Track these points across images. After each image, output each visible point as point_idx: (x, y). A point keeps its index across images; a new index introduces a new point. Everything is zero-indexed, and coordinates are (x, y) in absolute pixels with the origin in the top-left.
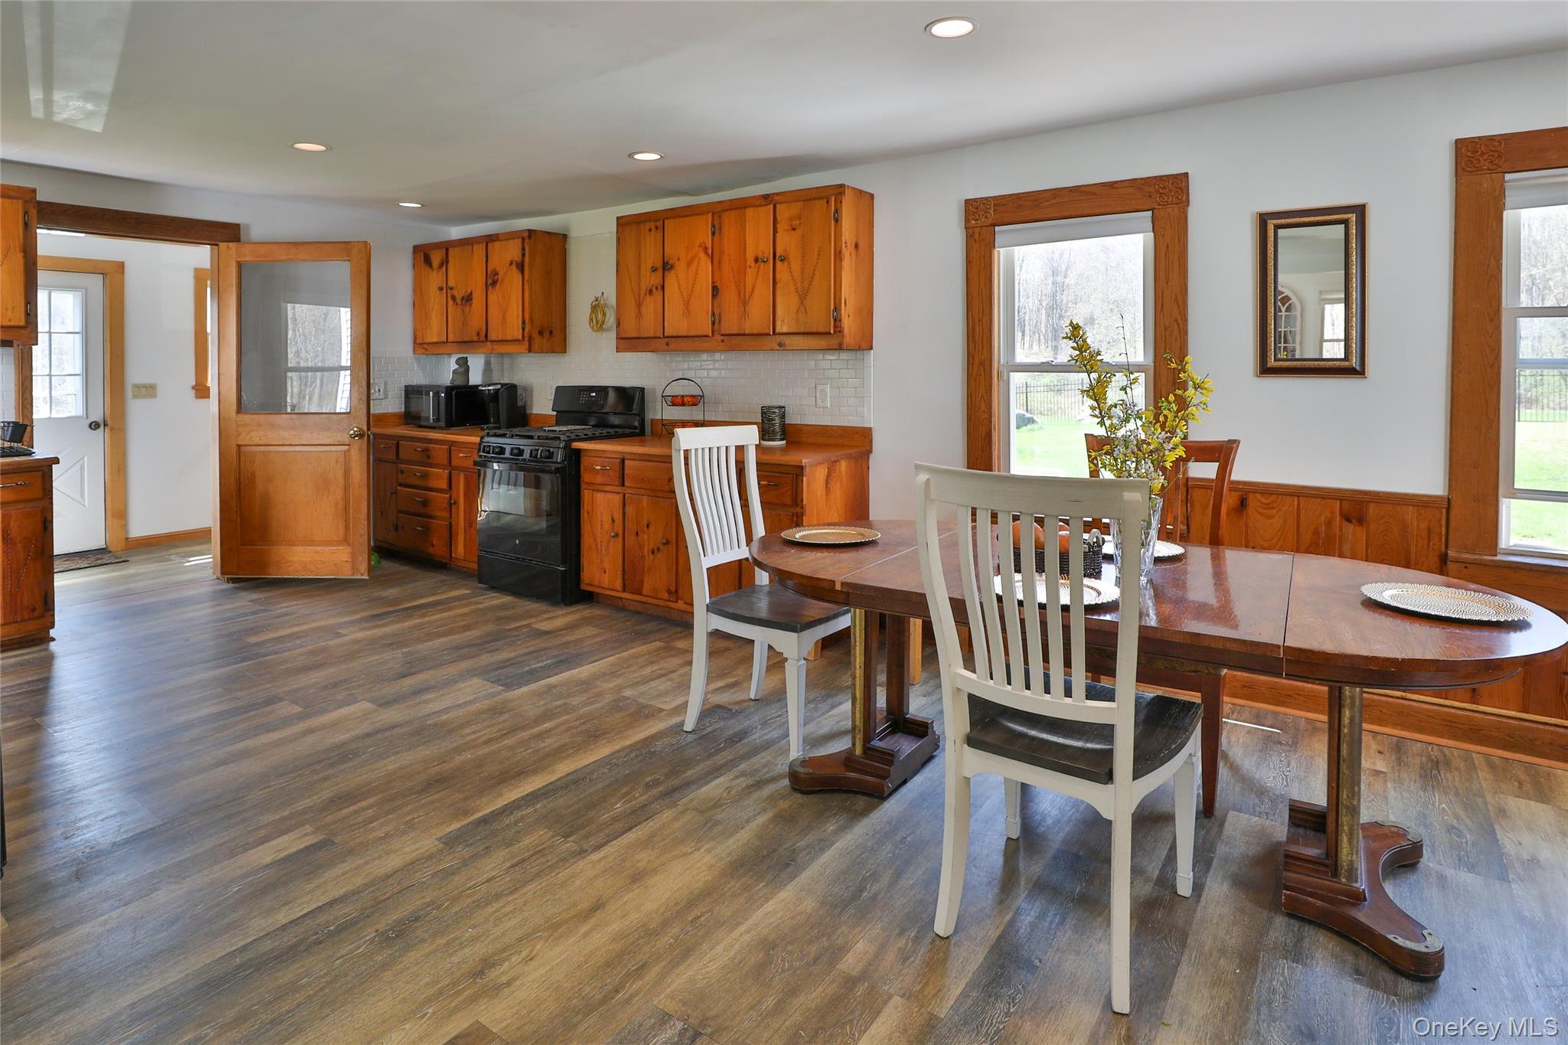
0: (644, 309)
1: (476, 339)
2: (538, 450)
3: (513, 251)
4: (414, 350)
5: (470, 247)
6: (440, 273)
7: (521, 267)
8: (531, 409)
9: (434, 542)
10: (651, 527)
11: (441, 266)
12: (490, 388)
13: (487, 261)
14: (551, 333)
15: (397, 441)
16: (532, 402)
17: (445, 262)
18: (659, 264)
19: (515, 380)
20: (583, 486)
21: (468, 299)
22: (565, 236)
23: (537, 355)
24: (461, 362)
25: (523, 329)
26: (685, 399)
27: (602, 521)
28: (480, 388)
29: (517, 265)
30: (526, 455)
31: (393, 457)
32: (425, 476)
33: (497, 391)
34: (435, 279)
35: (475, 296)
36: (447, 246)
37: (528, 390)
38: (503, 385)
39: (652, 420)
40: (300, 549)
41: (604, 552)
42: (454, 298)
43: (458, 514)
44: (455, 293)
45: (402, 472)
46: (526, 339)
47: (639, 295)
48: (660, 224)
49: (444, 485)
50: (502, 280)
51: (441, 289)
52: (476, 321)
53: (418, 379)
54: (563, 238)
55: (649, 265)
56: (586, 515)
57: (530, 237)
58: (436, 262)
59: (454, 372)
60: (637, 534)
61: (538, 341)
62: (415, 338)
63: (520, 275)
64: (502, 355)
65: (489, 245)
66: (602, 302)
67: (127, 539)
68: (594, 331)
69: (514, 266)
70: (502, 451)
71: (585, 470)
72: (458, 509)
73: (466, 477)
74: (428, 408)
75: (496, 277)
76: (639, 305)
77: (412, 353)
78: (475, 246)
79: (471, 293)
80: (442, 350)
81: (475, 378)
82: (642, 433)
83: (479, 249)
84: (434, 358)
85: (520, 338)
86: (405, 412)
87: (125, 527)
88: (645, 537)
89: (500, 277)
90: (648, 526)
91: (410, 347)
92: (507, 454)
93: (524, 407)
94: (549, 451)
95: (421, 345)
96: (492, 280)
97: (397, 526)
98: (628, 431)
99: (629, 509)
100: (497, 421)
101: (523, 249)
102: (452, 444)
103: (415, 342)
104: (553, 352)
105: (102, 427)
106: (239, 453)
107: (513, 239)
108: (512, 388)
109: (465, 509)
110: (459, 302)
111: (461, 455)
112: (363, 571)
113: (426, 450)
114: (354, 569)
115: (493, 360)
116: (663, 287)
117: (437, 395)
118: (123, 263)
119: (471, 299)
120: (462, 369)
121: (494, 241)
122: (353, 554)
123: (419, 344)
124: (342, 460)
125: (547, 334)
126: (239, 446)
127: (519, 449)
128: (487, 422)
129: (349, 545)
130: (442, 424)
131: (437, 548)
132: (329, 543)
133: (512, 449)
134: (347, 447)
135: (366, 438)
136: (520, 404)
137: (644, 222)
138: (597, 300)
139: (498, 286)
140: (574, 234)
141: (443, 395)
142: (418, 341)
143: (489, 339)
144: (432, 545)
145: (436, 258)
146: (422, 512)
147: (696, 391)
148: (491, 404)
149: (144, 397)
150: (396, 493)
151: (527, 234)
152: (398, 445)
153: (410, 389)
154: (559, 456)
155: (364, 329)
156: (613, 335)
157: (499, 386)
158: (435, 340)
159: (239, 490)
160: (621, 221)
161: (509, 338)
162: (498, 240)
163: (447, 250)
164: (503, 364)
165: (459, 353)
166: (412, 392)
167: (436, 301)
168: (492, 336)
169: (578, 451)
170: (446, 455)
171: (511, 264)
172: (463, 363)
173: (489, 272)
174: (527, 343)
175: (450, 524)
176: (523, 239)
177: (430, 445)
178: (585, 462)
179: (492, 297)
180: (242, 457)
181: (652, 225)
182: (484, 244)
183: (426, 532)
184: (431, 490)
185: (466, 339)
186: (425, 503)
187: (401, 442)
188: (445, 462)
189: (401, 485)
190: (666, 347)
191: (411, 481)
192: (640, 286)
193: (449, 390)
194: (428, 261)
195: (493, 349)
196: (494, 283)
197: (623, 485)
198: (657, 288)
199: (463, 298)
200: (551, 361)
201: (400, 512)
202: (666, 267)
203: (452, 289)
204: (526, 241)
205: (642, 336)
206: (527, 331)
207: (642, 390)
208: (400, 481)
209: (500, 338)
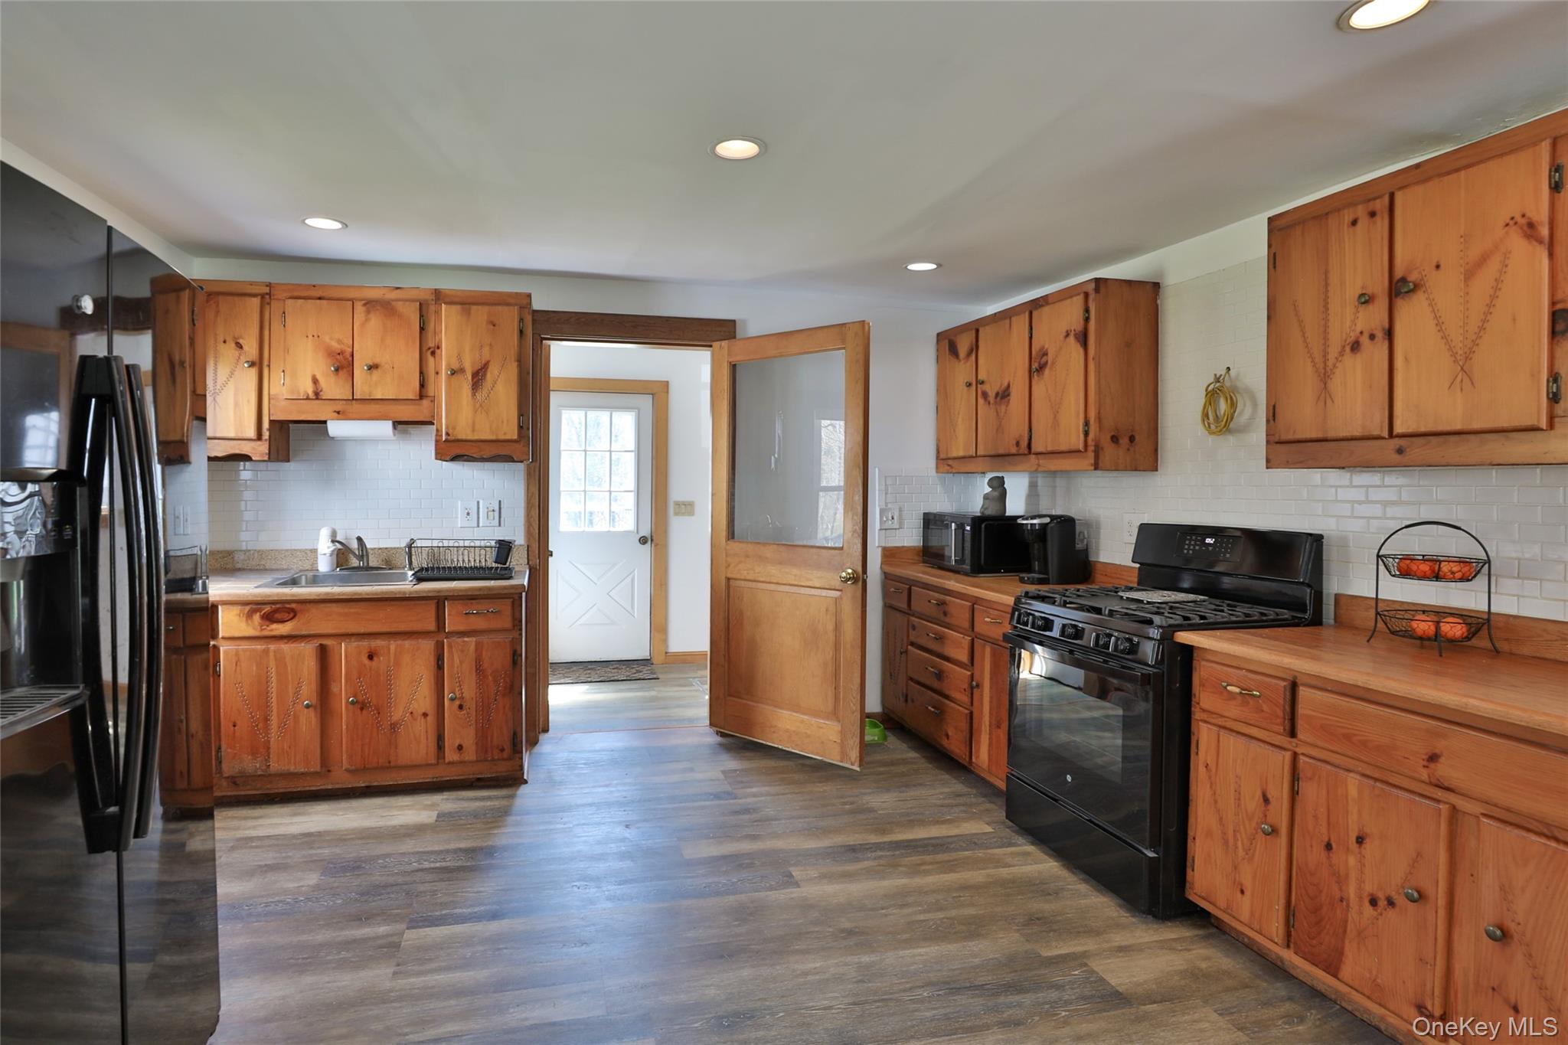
0: (1336, 384)
1: (1014, 450)
2: (1110, 636)
3: (1071, 315)
4: (937, 468)
5: (1008, 321)
6: (968, 364)
7: (1083, 338)
8: (1098, 555)
9: (950, 734)
10: (1368, 845)
11: (969, 354)
12: (1034, 521)
13: (1031, 338)
14: (1132, 439)
15: (910, 584)
16: (1097, 543)
17: (975, 348)
18: (1379, 285)
19: (1072, 512)
20: (1197, 714)
21: (1004, 395)
22: (1156, 286)
23: (1107, 474)
24: (995, 483)
25: (1086, 434)
26: (1445, 567)
27: (1238, 792)
28: (1020, 521)
29: (1076, 337)
30: (1090, 639)
31: (904, 606)
32: (940, 638)
33: (1044, 526)
34: (962, 372)
35: (1014, 391)
36: (975, 328)
37: (1093, 526)
38: (1053, 518)
39: (1337, 596)
40: (786, 713)
41: (1241, 852)
42: (985, 395)
43: (982, 704)
44: (986, 387)
45: (914, 628)
46: (1091, 448)
47: (1325, 355)
48: (1381, 205)
49: (963, 657)
50: (1053, 363)
51: (969, 385)
52: (1016, 425)
53: (942, 505)
54: (1155, 288)
55: (1353, 291)
56: (1202, 769)
57: (1097, 290)
58: (963, 350)
59: (986, 497)
60: (1329, 847)
61: (1109, 452)
62: (938, 452)
63: (1081, 351)
64: (1054, 473)
65: (1035, 314)
66: (1228, 384)
67: (666, 653)
68: (1211, 433)
69: (1072, 339)
70: (1048, 624)
71: (1202, 685)
72: (982, 695)
73: (994, 654)
74: (950, 543)
75: (1044, 360)
76: (1325, 377)
77: (934, 471)
78: (1013, 319)
79: (1009, 386)
80: (971, 467)
81: (1015, 506)
82: (1317, 621)
83: (1020, 324)
84: (962, 477)
85: (1081, 447)
86: (923, 546)
87: (665, 641)
88: (1352, 861)
89: (1050, 358)
90: (1360, 840)
91: (931, 463)
92: (1055, 633)
93: (1086, 552)
94: (1130, 640)
95: (947, 462)
96: (1038, 365)
97: (907, 696)
98: (1286, 614)
99: (1309, 791)
100: (1044, 570)
101: (1087, 310)
102: (975, 601)
103: (938, 458)
104: (1136, 470)
105: (649, 542)
106: (728, 587)
107: (1071, 297)
108: (1066, 524)
109: (991, 698)
110: (991, 399)
111: (987, 619)
112: (853, 760)
113: (942, 604)
114: (844, 755)
115: (1040, 481)
116: (1390, 334)
117: (960, 527)
118: (668, 382)
119: (1009, 395)
120: (996, 494)
121: (1042, 306)
122: (842, 733)
123: (943, 459)
124: (832, 608)
125: (1124, 441)
126: (728, 579)
127: (1075, 626)
128: (1029, 570)
129: (839, 721)
130: (967, 567)
131: (955, 745)
132: (815, 713)
133: (1064, 626)
134: (838, 594)
135: (860, 583)
136: (1079, 546)
137: (1339, 210)
138: (1217, 380)
139: (1047, 371)
140: (1170, 281)
141: (968, 528)
142: (942, 456)
143: (1033, 450)
144: (947, 736)
145: (964, 344)
146: (935, 687)
147: (1471, 550)
148: (1036, 546)
149: (683, 514)
150: (906, 652)
151: (1093, 285)
152: (910, 590)
153: (932, 517)
154: (1149, 651)
155: (859, 438)
156: (1258, 437)
157: (1047, 520)
158: (961, 454)
159: (728, 629)
160: (1277, 223)
161: (1063, 448)
162: (1047, 303)
163: (977, 331)
164: (1055, 487)
165: (992, 471)
166: (931, 522)
167: (963, 401)
168: (1037, 447)
169: (1188, 650)
170: (967, 615)
171: (1067, 335)
172: (998, 485)
173: (1034, 353)
174: (1091, 455)
175: (971, 713)
176: (1086, 295)
177: (948, 598)
178: (1202, 672)
179: (1039, 389)
180: (731, 590)
181: (1361, 211)
182: (1027, 314)
183: (940, 714)
184: (948, 659)
185: (1001, 451)
186: (940, 675)
187: (913, 587)
188: (966, 625)
189: (912, 644)
190: (1397, 458)
191: (923, 642)
192: (1326, 339)
193: (977, 522)
194: (953, 350)
195: (1039, 465)
196: (1041, 368)
197: (1293, 733)
198: (1372, 337)
199: (997, 394)
200: (1131, 482)
201: (911, 679)
202: (1399, 288)
203: (982, 383)
204: (1092, 297)
205: (1331, 434)
206: (1091, 436)
207: (1317, 539)
208: (912, 638)
209: (1050, 449)
